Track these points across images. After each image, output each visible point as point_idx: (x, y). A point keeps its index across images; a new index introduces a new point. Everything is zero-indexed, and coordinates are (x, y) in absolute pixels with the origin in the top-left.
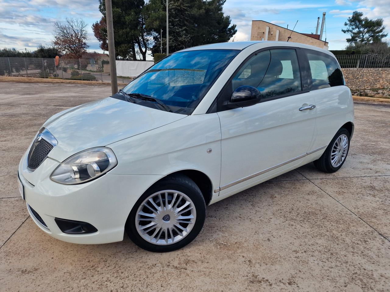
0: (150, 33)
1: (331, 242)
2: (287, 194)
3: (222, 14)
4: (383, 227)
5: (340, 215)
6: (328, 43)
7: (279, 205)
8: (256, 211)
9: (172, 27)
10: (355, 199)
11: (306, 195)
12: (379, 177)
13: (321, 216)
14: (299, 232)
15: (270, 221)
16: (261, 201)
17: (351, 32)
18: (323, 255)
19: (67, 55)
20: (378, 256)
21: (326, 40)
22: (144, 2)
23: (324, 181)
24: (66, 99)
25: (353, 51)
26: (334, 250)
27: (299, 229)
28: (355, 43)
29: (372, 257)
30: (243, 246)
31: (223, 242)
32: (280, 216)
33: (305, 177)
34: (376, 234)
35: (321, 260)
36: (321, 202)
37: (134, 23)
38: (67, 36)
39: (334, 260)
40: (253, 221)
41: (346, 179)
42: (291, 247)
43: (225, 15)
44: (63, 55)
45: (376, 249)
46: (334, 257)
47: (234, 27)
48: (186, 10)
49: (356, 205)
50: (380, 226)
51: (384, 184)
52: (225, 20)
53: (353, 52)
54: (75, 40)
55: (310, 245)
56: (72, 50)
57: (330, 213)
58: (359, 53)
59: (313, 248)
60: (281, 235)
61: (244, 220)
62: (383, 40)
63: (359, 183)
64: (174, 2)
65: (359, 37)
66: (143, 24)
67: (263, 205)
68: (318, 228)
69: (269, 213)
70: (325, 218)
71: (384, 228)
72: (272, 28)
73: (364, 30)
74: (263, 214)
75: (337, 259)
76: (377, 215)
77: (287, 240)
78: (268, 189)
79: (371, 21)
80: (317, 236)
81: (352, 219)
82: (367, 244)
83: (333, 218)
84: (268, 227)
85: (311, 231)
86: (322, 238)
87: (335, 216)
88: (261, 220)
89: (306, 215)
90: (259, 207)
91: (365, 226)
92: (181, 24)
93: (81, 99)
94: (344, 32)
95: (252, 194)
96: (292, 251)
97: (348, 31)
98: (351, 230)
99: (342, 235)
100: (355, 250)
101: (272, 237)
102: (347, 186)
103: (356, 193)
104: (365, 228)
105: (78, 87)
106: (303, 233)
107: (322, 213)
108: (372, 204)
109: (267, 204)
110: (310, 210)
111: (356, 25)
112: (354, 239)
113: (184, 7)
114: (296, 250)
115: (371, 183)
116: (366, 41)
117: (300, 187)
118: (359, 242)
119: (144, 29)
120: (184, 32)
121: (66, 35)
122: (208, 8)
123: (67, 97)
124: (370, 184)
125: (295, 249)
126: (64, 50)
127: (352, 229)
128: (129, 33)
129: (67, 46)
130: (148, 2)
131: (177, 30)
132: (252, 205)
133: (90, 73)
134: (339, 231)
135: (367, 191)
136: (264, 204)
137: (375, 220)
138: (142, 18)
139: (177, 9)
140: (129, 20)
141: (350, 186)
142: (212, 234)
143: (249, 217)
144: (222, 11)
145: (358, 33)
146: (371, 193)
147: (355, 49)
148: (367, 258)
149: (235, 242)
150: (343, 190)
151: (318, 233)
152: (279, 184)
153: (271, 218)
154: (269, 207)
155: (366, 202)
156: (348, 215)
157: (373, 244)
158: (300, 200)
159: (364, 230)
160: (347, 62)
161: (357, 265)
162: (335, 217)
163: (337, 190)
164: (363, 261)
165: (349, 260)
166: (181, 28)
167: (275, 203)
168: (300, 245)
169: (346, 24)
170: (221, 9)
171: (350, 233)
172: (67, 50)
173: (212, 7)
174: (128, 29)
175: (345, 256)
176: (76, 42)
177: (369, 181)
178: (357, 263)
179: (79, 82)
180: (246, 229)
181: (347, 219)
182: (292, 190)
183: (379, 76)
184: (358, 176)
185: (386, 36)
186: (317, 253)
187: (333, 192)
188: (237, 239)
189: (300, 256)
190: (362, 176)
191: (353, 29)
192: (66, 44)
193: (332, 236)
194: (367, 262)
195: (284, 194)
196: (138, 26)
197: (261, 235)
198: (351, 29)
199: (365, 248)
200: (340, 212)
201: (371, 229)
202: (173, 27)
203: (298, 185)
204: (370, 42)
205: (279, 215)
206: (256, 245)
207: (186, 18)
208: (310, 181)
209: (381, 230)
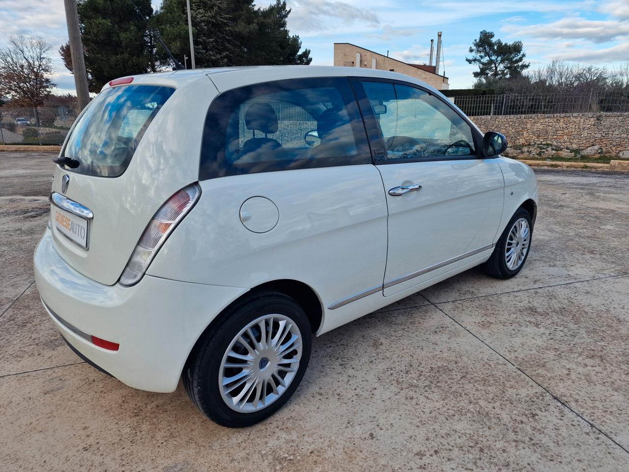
0: (166, 62)
1: (478, 424)
2: (400, 335)
3: (286, 32)
4: (557, 383)
5: (487, 366)
6: (448, 78)
7: (388, 360)
8: (349, 376)
9: (204, 51)
10: (508, 334)
11: (432, 334)
12: (540, 290)
13: (457, 374)
14: (423, 412)
15: (373, 394)
16: (357, 355)
17: (478, 61)
18: (467, 455)
19: (14, 102)
20: (558, 444)
21: (444, 75)
22: (152, 10)
23: (459, 305)
24: (4, 181)
25: (483, 89)
26: (485, 440)
27: (423, 404)
28: (486, 78)
29: (548, 446)
30: (325, 458)
31: (288, 454)
32: (390, 382)
33: (428, 300)
34: (548, 397)
35: (465, 465)
36: (455, 345)
37: (137, 45)
38: (13, 67)
39: (487, 462)
40: (343, 399)
41: (491, 299)
42: (411, 446)
43: (291, 35)
44: (8, 102)
45: (553, 429)
46: (485, 455)
47: (306, 53)
48: (226, 24)
49: (511, 345)
50: (553, 383)
51: (550, 302)
52: (292, 41)
53: (485, 91)
54: (28, 75)
55: (443, 437)
56: (23, 91)
57: (472, 366)
58: (492, 92)
59: (448, 442)
60: (393, 422)
61: (327, 398)
62: (525, 72)
63: (511, 303)
64: (205, 11)
65: (490, 69)
66: (153, 47)
67: (361, 363)
68: (455, 399)
69: (371, 377)
70: (465, 377)
71: (559, 384)
72: (365, 55)
73: (497, 59)
74: (361, 382)
75: (490, 459)
76: (545, 360)
77: (405, 431)
78: (368, 329)
79: (506, 45)
80: (454, 416)
81: (507, 374)
82: (536, 420)
83: (477, 375)
84: (371, 408)
85: (444, 406)
86: (463, 418)
87: (480, 371)
88: (357, 395)
89: (433, 374)
90: (353, 368)
91: (530, 384)
92: (219, 48)
93: (34, 180)
94: (470, 61)
95: (342, 343)
96: (413, 455)
97: (475, 60)
98: (508, 395)
99: (494, 408)
100: (519, 437)
101: (377, 429)
102: (493, 312)
103: (509, 322)
104: (530, 389)
105: (33, 158)
106: (431, 413)
107: (458, 366)
108: (536, 340)
109: (367, 361)
110: (439, 364)
111: (486, 51)
112: (514, 412)
113: (222, 20)
114: (421, 451)
115: (530, 303)
116: (500, 74)
117: (421, 320)
118: (525, 419)
119: (155, 55)
120: (226, 60)
121: (11, 67)
122: (263, 22)
123: (6, 178)
124: (528, 305)
125: (418, 450)
126: (9, 93)
127: (510, 392)
128: (128, 61)
129: (14, 85)
130: (159, 9)
131: (213, 57)
132: (341, 365)
133: (59, 133)
134: (490, 400)
135: (525, 317)
136: (363, 360)
137: (544, 372)
138: (150, 35)
139: (210, 22)
140: (127, 39)
141: (499, 311)
142: (267, 439)
143: (335, 390)
144: (286, 27)
145: (489, 64)
146: (532, 320)
147: (487, 87)
148: (539, 450)
149: (310, 451)
150: (488, 319)
151: (455, 409)
152: (387, 318)
153: (375, 389)
154: (371, 365)
155: (526, 338)
156: (500, 367)
157: (546, 419)
158: (422, 346)
159: (529, 392)
160: (476, 106)
161: (524, 467)
162: (480, 373)
163: (479, 319)
164: (534, 458)
165: (511, 459)
166: (220, 54)
167: (381, 356)
168: (427, 439)
169: (471, 51)
170: (284, 25)
171: (508, 402)
172: (13, 93)
173: (269, 21)
174: (126, 55)
175: (504, 451)
176: (30, 78)
177: (526, 298)
178: (525, 464)
179: (34, 149)
180: (330, 418)
181: (500, 374)
182: (408, 328)
183: (523, 126)
184: (509, 291)
185: (527, 66)
186: (456, 453)
187: (473, 324)
188: (313, 443)
189: (429, 464)
190: (514, 290)
191: (482, 57)
192: (11, 83)
193: (478, 411)
194: (541, 459)
195: (395, 336)
196: (145, 50)
197: (358, 428)
198: (478, 58)
199: (534, 429)
200: (487, 361)
201: (539, 390)
202: (206, 52)
203: (417, 316)
204: (506, 77)
205: (388, 381)
206: (349, 452)
207: (227, 37)
208: (437, 307)
209: (555, 389)
